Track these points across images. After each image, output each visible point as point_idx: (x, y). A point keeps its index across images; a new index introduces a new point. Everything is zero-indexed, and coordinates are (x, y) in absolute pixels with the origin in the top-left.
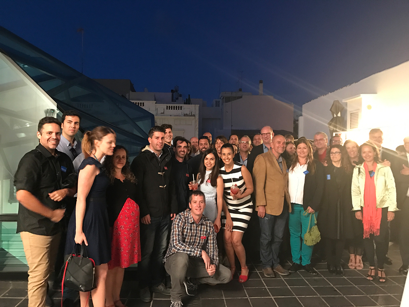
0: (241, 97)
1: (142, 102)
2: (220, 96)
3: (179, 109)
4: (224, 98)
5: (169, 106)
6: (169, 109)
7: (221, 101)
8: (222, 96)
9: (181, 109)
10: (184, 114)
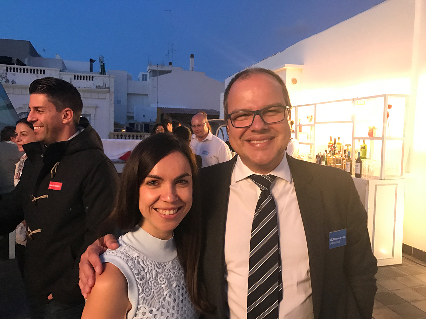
0: (170, 72)
1: (42, 69)
2: (148, 70)
3: (90, 80)
4: (151, 72)
5: (78, 76)
6: (78, 79)
7: (148, 74)
8: (149, 69)
9: (92, 80)
10: (96, 86)
